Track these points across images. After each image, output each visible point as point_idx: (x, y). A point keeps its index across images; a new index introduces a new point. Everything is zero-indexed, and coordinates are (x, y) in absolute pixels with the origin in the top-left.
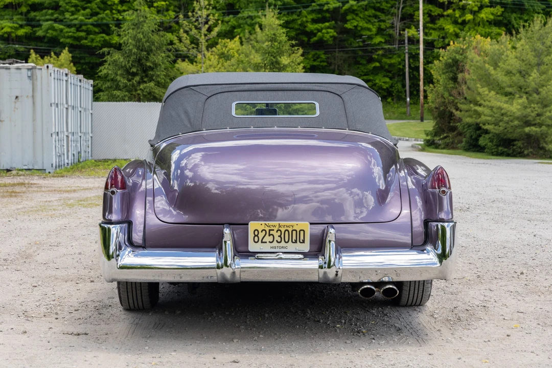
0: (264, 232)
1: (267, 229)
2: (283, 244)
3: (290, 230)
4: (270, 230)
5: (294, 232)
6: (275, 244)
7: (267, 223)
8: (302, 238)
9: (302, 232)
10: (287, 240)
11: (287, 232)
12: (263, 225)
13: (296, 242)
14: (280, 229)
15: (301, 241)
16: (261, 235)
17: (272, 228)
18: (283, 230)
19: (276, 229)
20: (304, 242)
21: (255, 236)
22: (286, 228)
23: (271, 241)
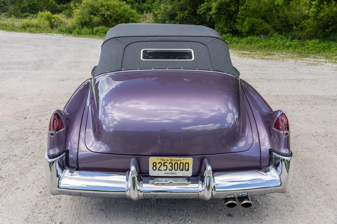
0: (160, 164)
1: (163, 162)
2: (173, 171)
3: (179, 163)
4: (164, 163)
5: (182, 164)
6: (168, 171)
7: (162, 158)
8: (187, 167)
9: (187, 164)
10: (176, 169)
11: (176, 164)
12: (160, 160)
13: (183, 170)
14: (172, 162)
15: (186, 169)
16: (158, 166)
17: (166, 161)
18: (174, 163)
19: (168, 162)
20: (188, 170)
21: (154, 166)
22: (175, 162)
23: (165, 169)
